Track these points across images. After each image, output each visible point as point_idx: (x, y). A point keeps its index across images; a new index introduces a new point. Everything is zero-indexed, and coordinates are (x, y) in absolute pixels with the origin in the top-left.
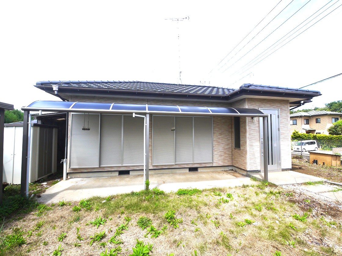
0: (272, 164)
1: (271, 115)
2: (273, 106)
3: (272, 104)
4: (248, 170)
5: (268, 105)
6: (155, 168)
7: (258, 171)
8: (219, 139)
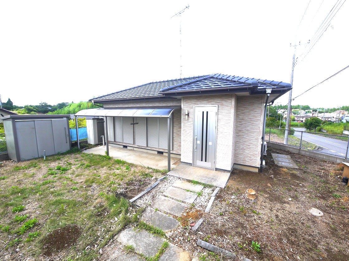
0: (206, 161)
1: (207, 112)
2: (211, 102)
3: (210, 100)
4: (182, 161)
5: (205, 102)
6: (138, 147)
7: (190, 164)
8: (179, 132)
